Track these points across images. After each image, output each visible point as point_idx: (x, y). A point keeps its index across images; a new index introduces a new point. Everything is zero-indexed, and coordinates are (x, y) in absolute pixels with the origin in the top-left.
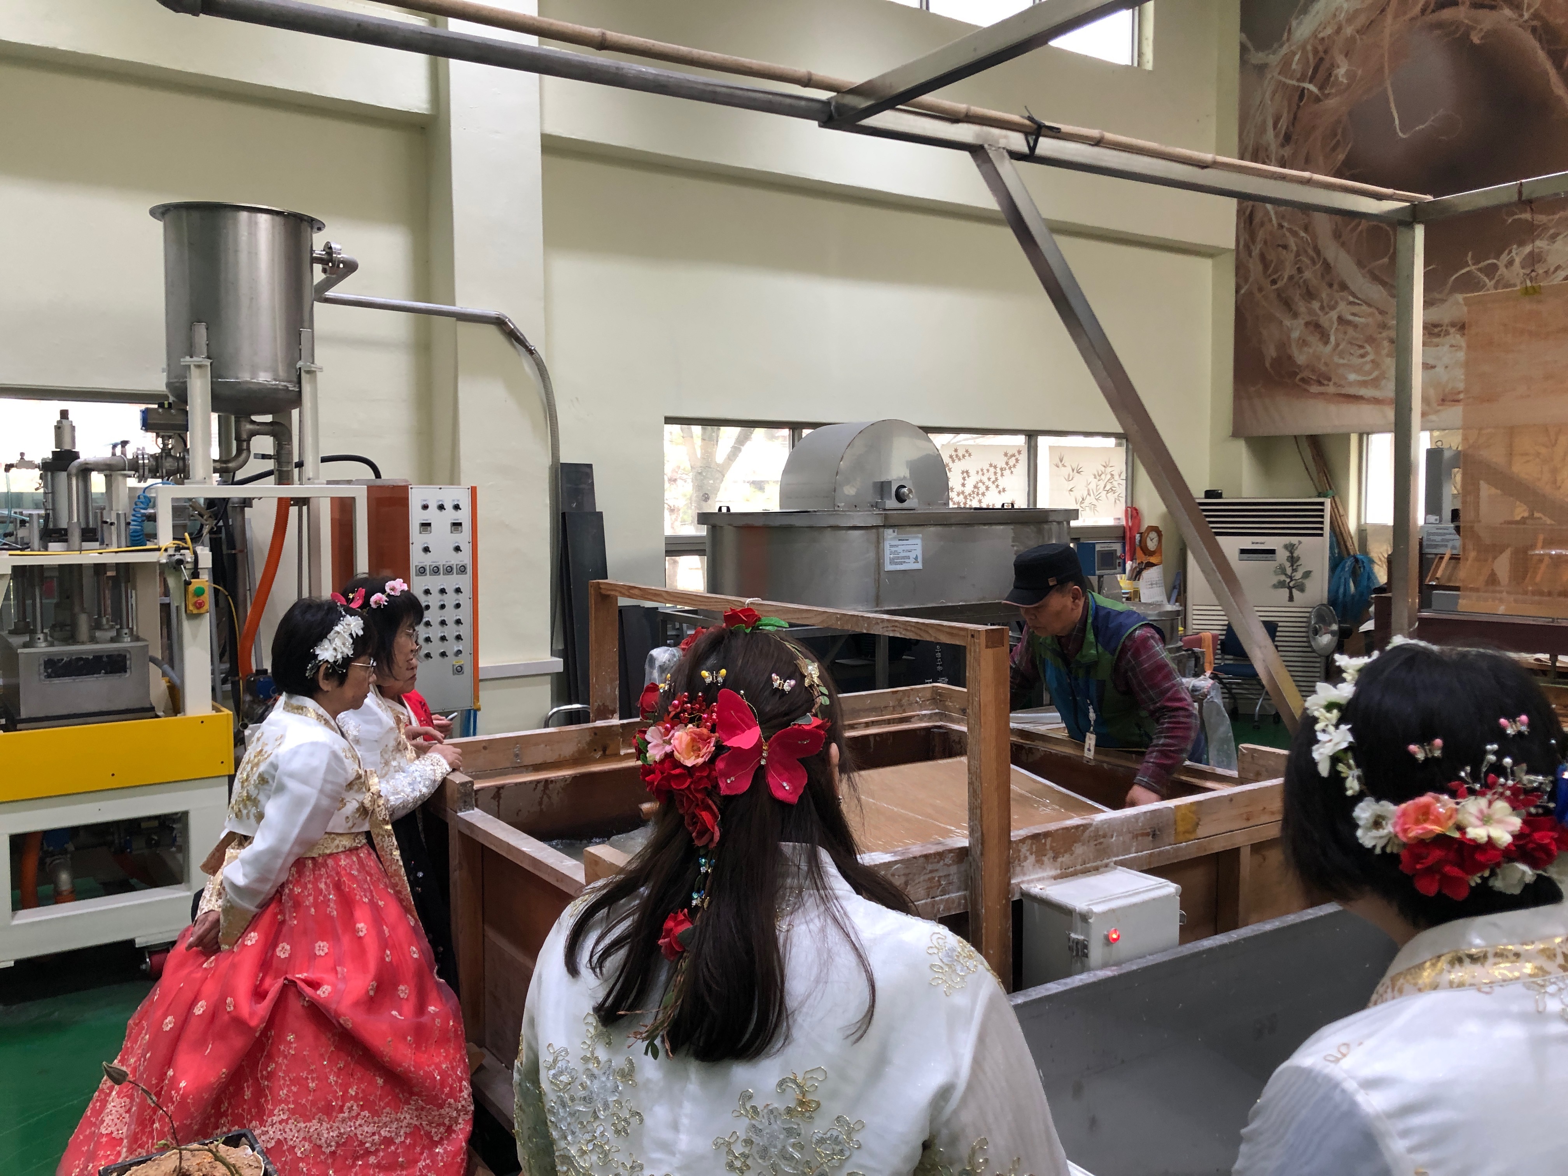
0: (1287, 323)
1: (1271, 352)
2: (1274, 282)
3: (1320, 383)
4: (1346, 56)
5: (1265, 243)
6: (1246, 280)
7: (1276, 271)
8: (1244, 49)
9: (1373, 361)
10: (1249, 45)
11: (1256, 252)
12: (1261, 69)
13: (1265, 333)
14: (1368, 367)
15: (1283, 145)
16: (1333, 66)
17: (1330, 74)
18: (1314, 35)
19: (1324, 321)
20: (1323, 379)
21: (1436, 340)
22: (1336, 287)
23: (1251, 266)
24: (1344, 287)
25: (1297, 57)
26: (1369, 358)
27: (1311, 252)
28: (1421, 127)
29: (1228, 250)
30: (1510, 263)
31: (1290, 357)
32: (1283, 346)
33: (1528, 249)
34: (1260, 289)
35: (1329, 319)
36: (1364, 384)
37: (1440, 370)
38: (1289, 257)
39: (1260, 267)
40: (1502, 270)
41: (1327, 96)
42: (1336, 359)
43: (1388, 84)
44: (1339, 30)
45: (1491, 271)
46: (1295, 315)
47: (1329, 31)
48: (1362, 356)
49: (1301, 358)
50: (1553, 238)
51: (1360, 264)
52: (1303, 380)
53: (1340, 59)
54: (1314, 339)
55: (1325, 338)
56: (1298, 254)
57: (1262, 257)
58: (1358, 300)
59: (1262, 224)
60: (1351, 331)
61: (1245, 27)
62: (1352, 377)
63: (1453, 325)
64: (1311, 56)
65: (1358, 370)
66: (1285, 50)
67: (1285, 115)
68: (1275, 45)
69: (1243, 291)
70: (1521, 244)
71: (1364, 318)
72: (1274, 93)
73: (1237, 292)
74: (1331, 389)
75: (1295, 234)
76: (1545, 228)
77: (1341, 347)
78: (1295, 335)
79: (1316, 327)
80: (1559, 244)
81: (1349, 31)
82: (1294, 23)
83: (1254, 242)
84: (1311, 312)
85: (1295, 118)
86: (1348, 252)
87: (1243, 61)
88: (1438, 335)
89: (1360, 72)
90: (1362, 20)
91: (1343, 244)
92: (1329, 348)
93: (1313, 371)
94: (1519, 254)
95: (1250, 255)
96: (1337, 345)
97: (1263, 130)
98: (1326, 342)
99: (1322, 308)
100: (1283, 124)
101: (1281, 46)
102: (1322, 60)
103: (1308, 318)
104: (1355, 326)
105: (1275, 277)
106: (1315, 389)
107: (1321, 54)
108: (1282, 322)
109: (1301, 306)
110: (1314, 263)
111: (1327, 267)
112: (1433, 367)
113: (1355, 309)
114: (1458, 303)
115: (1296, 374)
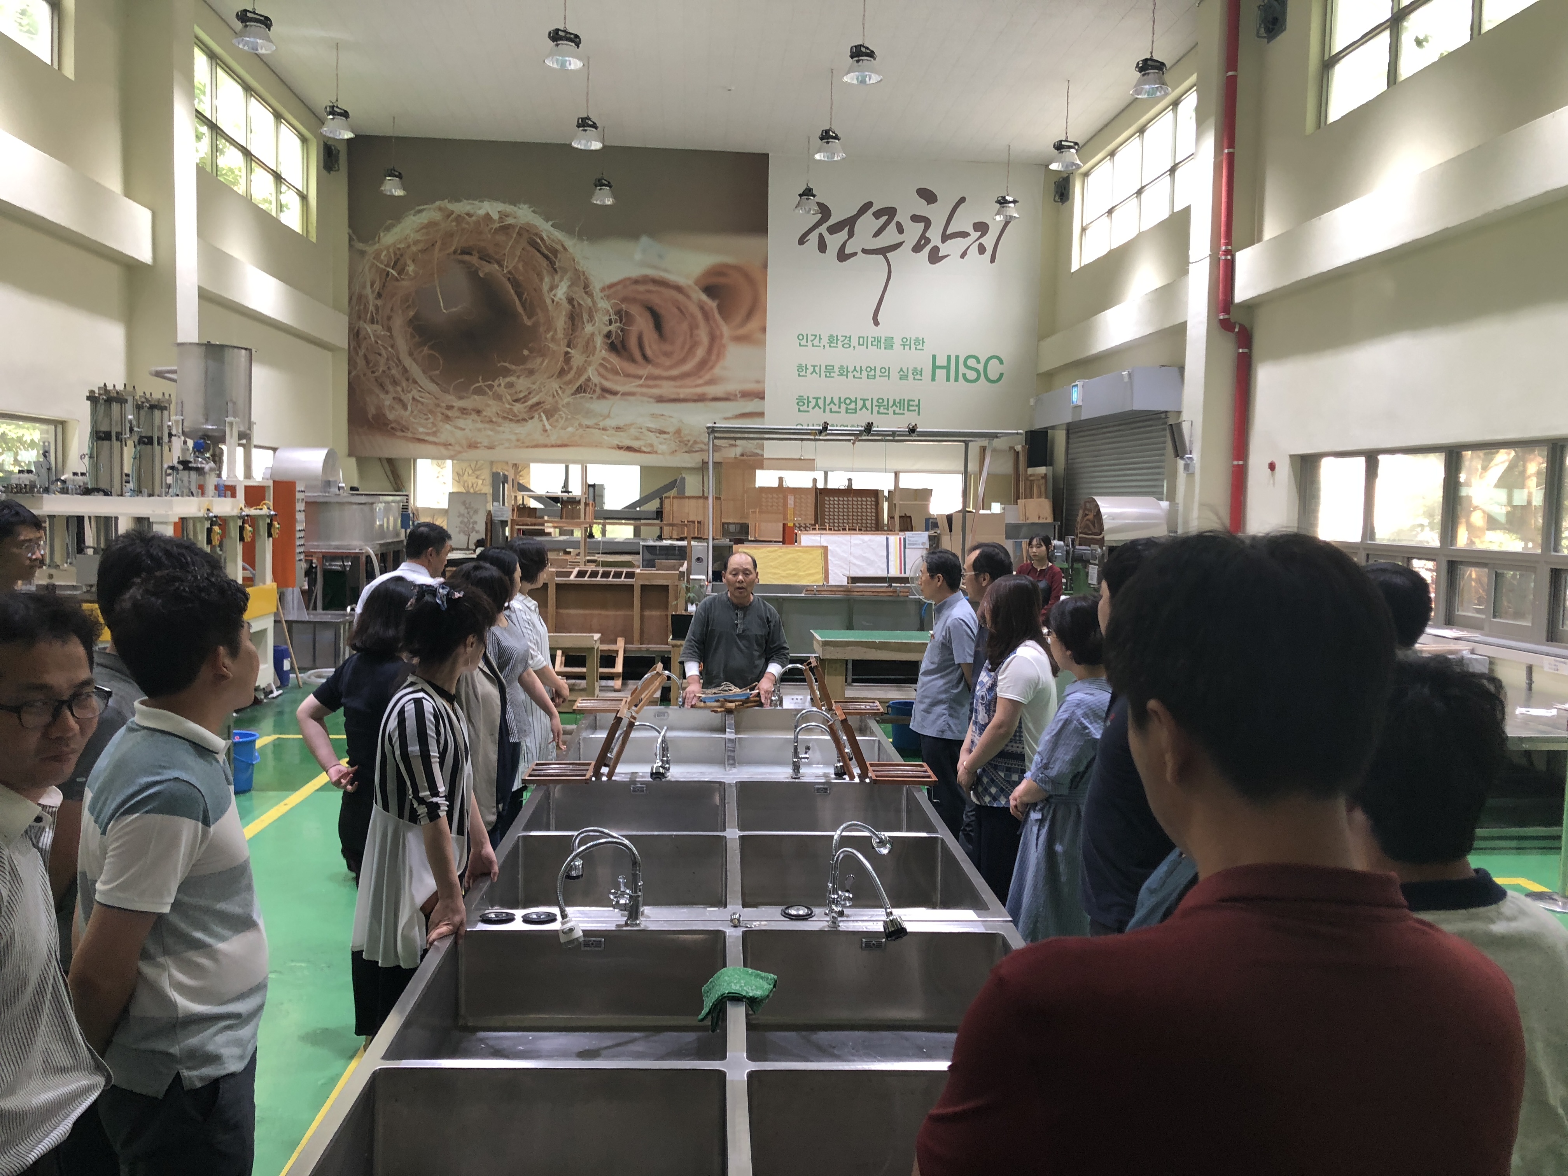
0: (382, 396)
1: (372, 411)
2: (373, 372)
3: (403, 431)
4: (413, 261)
5: (367, 349)
6: (355, 368)
7: (373, 367)
8: (351, 239)
9: (433, 423)
10: (355, 237)
11: (361, 353)
12: (363, 253)
13: (368, 399)
14: (430, 425)
15: (376, 299)
16: (405, 265)
17: (403, 269)
18: (394, 244)
19: (403, 397)
20: (404, 429)
21: (465, 416)
22: (411, 381)
23: (358, 361)
24: (415, 382)
25: (384, 253)
26: (431, 420)
27: (395, 359)
28: (454, 309)
29: (344, 349)
30: (500, 385)
31: (384, 415)
32: (379, 408)
33: (508, 380)
34: (365, 375)
35: (407, 398)
36: (428, 434)
37: (467, 431)
38: (382, 361)
39: (364, 362)
40: (496, 387)
41: (403, 279)
42: (412, 419)
43: (437, 282)
44: (409, 247)
45: (491, 387)
46: (387, 393)
47: (402, 246)
48: (427, 419)
49: (391, 416)
50: (518, 377)
51: (424, 372)
52: (392, 428)
53: (409, 262)
54: (398, 407)
55: (405, 407)
56: (388, 359)
57: (365, 356)
58: (422, 390)
59: (365, 338)
60: (419, 405)
61: (350, 226)
62: (421, 430)
63: (474, 410)
64: (393, 255)
65: (424, 427)
66: (377, 246)
67: (378, 282)
68: (370, 242)
69: (353, 374)
70: (504, 377)
71: (427, 400)
72: (370, 268)
73: (349, 374)
74: (410, 435)
75: (386, 348)
76: (515, 371)
77: (415, 412)
78: (387, 403)
79: (400, 400)
80: (521, 380)
81: (414, 249)
82: (382, 234)
83: (360, 347)
84: (396, 392)
85: (384, 286)
86: (417, 364)
87: (351, 246)
88: (466, 414)
89: (421, 272)
90: (420, 246)
91: (414, 360)
92: (408, 413)
93: (399, 423)
94: (503, 381)
95: (358, 354)
96: (412, 412)
97: (364, 287)
98: (406, 409)
99: (403, 391)
100: (377, 286)
101: (375, 244)
102: (398, 259)
103: (395, 395)
104: (422, 404)
105: (374, 369)
106: (399, 434)
107: (398, 256)
108: (378, 396)
109: (390, 388)
110: (398, 366)
111: (405, 370)
112: (464, 429)
113: (423, 395)
114: (475, 400)
115: (388, 425)
